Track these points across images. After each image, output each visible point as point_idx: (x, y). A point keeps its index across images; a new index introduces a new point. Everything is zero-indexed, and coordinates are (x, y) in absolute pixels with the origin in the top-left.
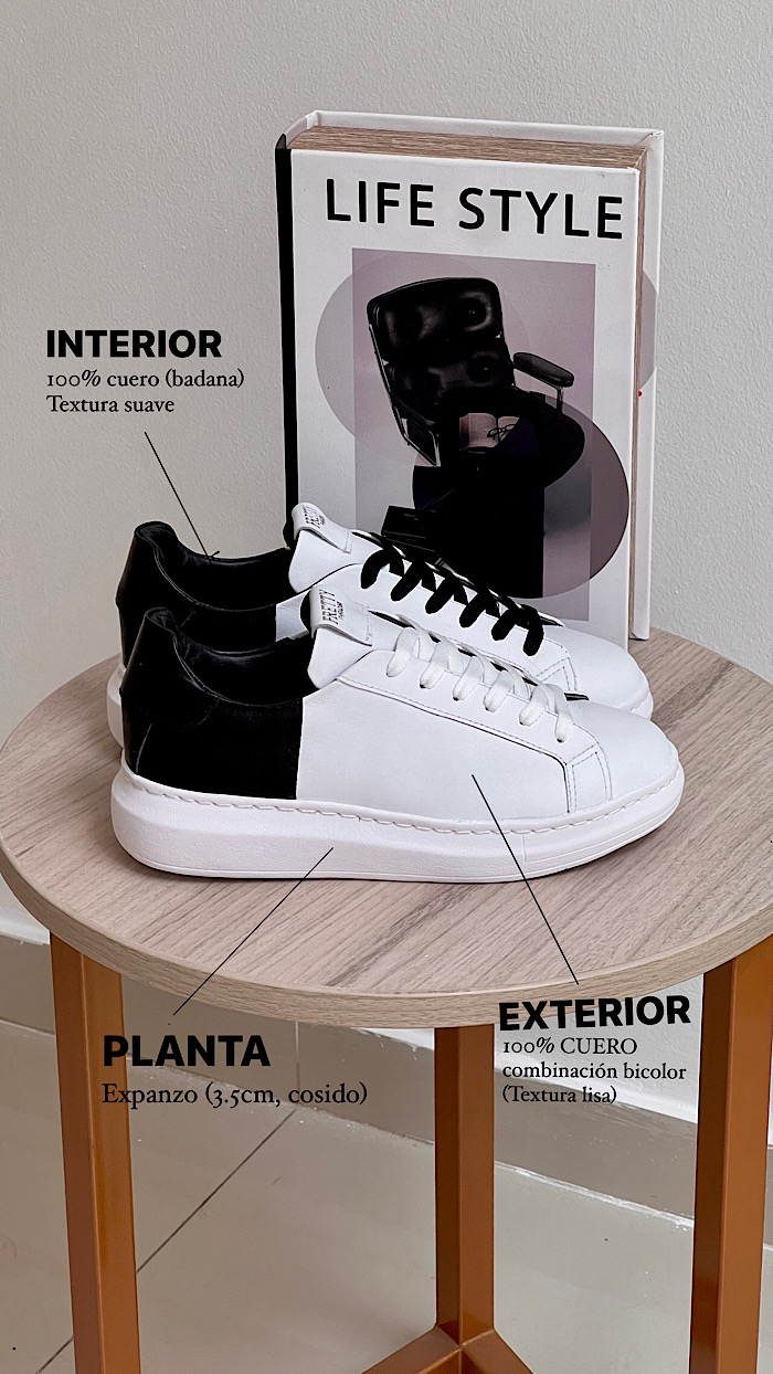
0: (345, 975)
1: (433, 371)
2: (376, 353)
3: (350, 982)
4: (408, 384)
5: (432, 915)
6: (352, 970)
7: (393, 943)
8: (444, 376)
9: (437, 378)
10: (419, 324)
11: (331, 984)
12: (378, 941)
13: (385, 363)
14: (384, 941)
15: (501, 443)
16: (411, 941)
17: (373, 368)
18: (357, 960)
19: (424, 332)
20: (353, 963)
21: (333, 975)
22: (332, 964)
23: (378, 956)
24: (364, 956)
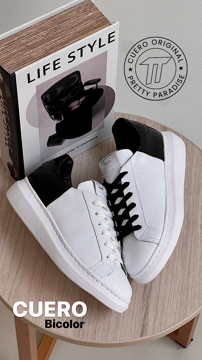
0: (143, 330)
1: (61, 100)
2: (44, 106)
3: (146, 332)
4: (54, 107)
5: (150, 290)
6: (144, 326)
7: (147, 308)
8: (63, 100)
9: (62, 101)
10: (57, 91)
11: (141, 336)
12: (143, 309)
13: (47, 106)
15: (80, 105)
16: (152, 306)
17: (44, 110)
18: (142, 321)
19: (58, 93)
20: (142, 323)
21: (140, 331)
22: (136, 326)
23: (147, 317)
24: (143, 318)
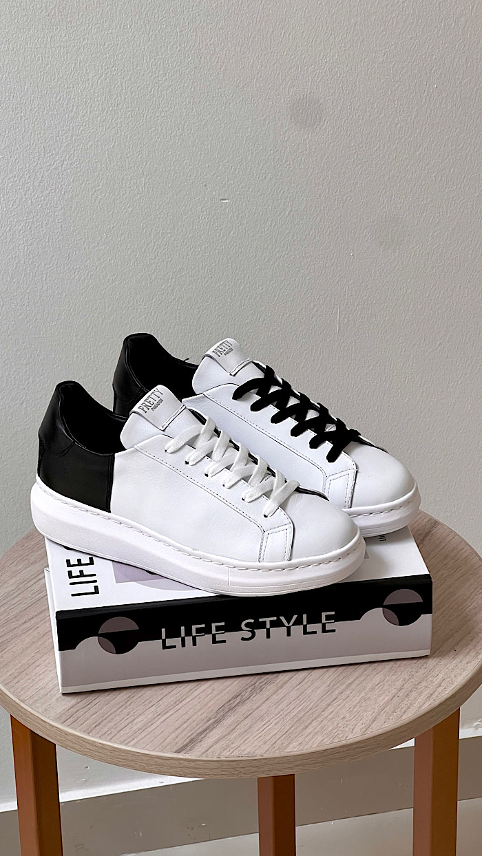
0: (186, 745)
3: (190, 750)
6: (192, 741)
7: (217, 722)
11: (178, 751)
12: (208, 721)
14: (212, 721)
16: (229, 721)
18: (195, 734)
20: (192, 737)
21: (180, 745)
22: (179, 738)
23: (207, 731)
24: (198, 731)
